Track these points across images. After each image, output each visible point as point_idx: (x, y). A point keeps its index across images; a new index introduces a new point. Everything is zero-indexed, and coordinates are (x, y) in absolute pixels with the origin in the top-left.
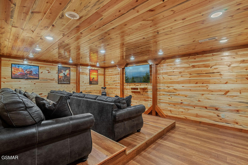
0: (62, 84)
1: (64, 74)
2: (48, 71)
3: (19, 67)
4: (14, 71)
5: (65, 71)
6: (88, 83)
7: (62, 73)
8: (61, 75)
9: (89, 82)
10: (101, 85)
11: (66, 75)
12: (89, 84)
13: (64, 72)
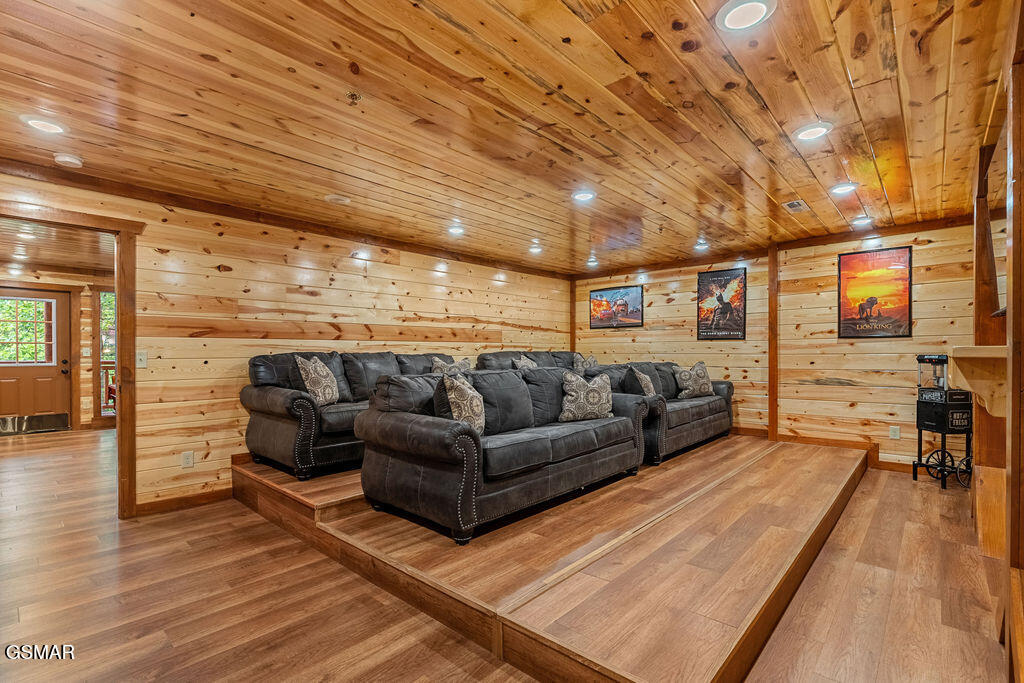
0: (711, 339)
1: (720, 299)
2: (667, 295)
3: (601, 296)
4: (595, 310)
5: (723, 286)
6: (831, 332)
7: (712, 295)
8: (711, 303)
9: (835, 327)
10: (944, 338)
11: (726, 300)
12: (836, 335)
13: (718, 292)
